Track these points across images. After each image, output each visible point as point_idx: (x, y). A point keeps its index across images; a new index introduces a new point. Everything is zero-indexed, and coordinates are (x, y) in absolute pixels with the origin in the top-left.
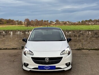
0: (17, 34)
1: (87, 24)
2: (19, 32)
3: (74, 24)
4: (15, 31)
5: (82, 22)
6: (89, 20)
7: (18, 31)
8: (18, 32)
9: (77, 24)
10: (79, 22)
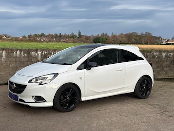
0: (15, 55)
1: (37, 41)
2: (18, 52)
3: (17, 40)
4: (11, 50)
5: (29, 36)
6: (40, 34)
7: (17, 50)
8: (16, 53)
9: (22, 40)
10: (24, 37)
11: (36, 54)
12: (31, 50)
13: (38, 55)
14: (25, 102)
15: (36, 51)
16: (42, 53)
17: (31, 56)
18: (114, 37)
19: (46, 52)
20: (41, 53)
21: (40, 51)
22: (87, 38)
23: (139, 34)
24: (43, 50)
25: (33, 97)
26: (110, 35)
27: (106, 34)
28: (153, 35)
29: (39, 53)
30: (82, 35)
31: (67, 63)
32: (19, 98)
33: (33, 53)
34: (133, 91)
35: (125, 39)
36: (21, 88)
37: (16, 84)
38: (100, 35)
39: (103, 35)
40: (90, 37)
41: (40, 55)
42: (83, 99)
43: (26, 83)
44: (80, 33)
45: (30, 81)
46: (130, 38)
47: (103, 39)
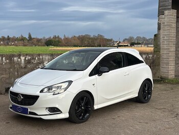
11: (19, 60)
12: (13, 56)
13: (21, 61)
14: (38, 115)
15: (19, 56)
16: (26, 58)
17: (14, 62)
18: (66, 39)
19: (29, 58)
20: (24, 58)
21: (23, 56)
22: (39, 41)
23: (92, 36)
24: (27, 55)
25: (47, 108)
26: (63, 38)
27: (58, 37)
28: (105, 37)
29: (23, 58)
30: (33, 37)
31: (77, 69)
32: (29, 111)
33: (15, 59)
34: (137, 95)
35: (78, 42)
36: (32, 99)
37: (23, 95)
38: (52, 37)
39: (55, 37)
40: (41, 39)
41: (23, 60)
42: (96, 107)
43: (37, 93)
44: (30, 36)
45: (42, 91)
46: (82, 40)
47: (55, 42)
